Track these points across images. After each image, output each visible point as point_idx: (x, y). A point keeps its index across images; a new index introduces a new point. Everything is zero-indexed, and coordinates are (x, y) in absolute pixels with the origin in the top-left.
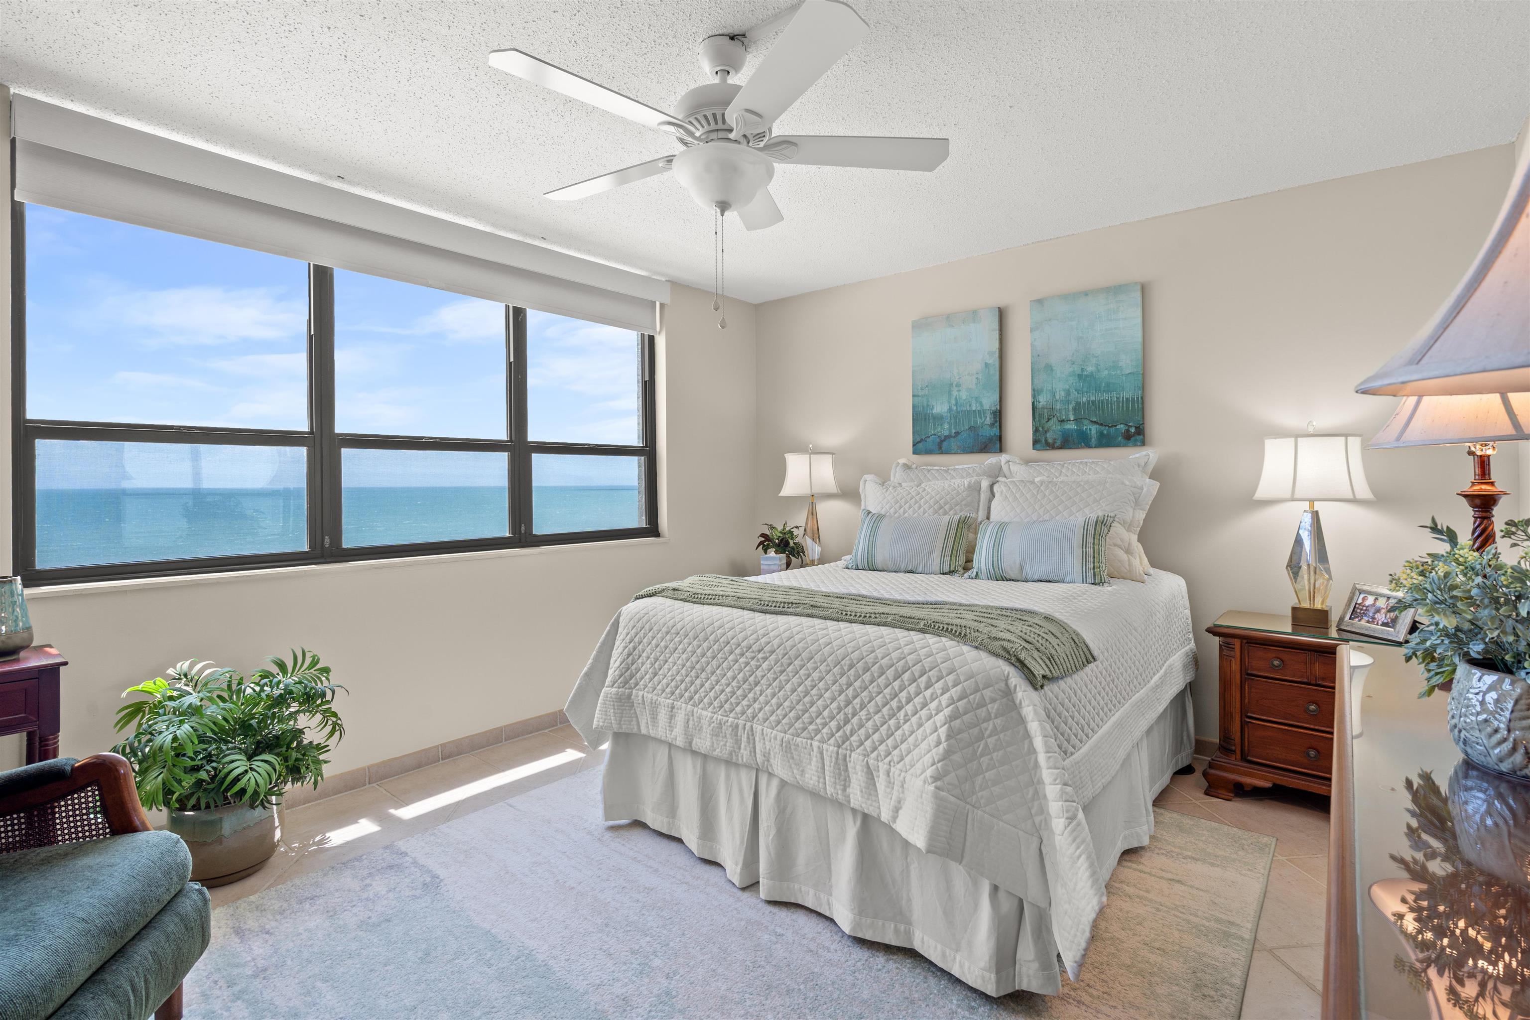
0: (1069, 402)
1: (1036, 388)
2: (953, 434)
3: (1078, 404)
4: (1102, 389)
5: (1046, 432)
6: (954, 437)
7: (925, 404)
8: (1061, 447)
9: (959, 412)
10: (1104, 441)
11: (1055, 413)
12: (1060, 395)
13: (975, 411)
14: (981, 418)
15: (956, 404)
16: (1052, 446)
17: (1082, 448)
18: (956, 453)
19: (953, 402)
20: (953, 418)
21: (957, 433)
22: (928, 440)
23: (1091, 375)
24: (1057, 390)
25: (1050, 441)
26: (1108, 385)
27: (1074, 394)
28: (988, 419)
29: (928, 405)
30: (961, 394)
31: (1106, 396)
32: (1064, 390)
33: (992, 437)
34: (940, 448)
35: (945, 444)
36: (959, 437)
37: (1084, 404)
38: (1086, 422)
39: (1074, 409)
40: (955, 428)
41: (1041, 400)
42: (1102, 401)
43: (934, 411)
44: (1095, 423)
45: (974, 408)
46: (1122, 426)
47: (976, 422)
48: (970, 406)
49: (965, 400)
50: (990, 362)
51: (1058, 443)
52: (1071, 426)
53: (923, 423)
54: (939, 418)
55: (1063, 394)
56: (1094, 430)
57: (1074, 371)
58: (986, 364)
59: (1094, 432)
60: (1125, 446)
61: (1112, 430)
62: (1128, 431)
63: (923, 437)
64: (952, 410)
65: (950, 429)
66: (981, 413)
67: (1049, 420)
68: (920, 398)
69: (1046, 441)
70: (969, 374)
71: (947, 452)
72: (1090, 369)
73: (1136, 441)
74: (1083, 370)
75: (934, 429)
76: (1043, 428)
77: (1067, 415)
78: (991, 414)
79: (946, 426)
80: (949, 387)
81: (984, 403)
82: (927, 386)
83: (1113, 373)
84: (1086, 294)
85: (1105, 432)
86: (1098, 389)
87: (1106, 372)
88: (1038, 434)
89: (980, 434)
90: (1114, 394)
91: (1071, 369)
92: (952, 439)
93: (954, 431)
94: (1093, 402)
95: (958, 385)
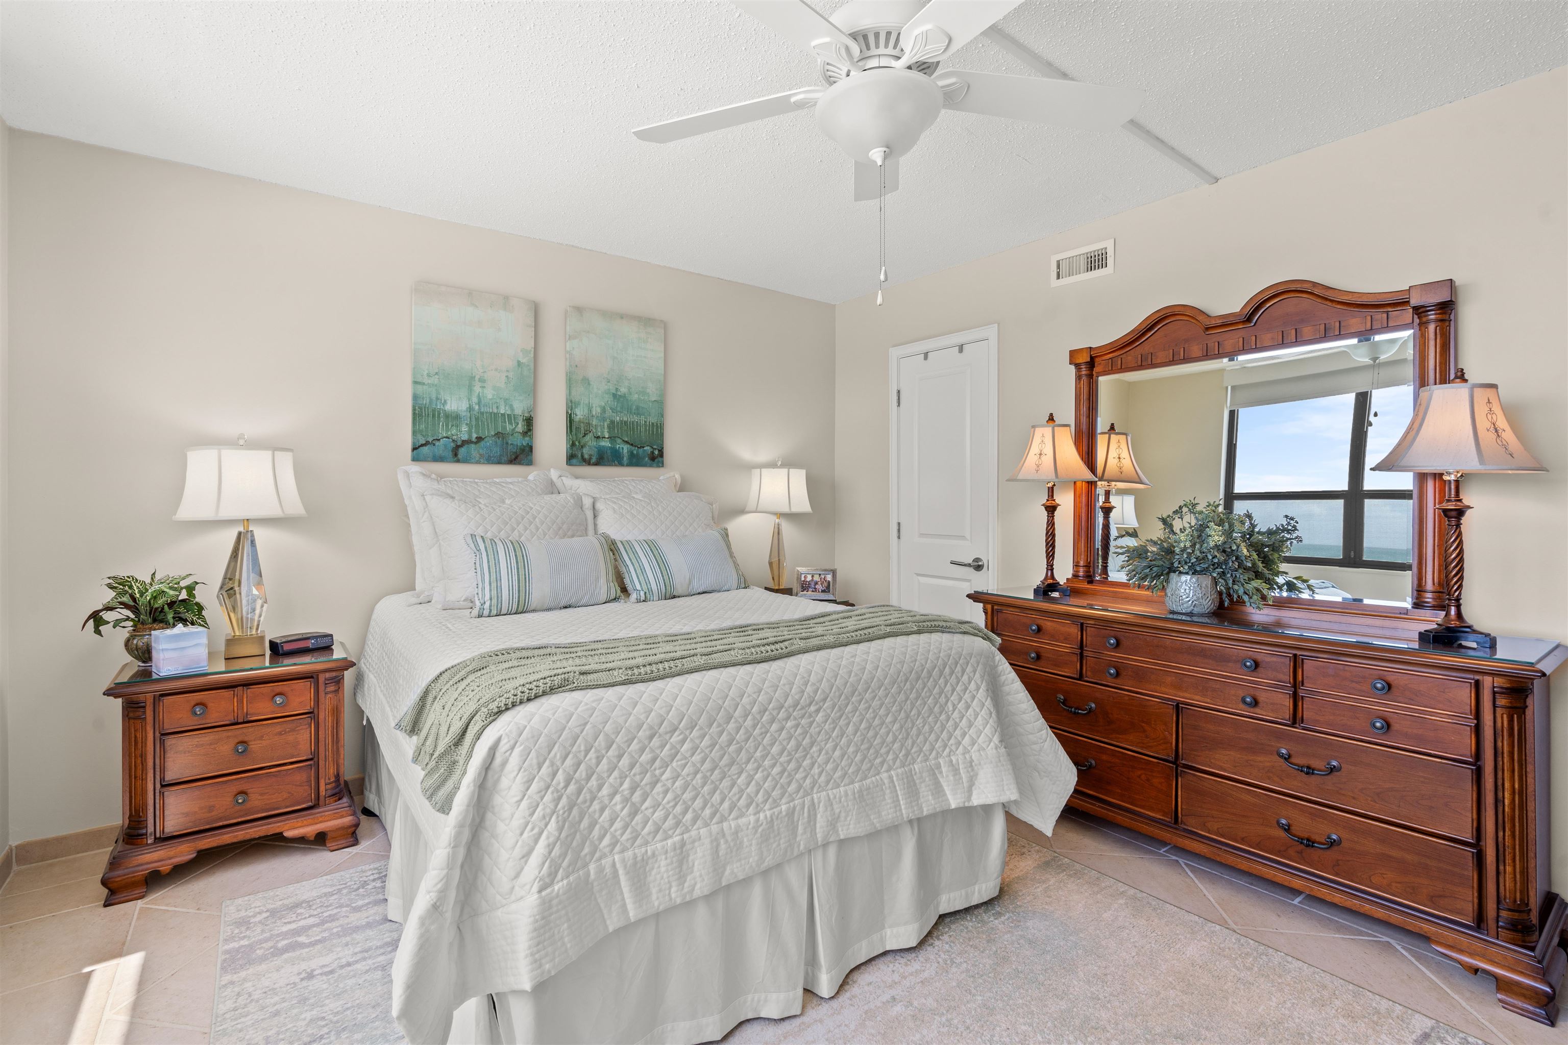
0: (604, 420)
1: (573, 400)
2: (474, 439)
3: (612, 422)
4: (633, 411)
5: (582, 447)
6: (476, 443)
7: (434, 396)
8: (597, 464)
9: (482, 413)
10: (634, 460)
11: (591, 428)
12: (596, 411)
13: (503, 415)
14: (510, 423)
15: (479, 403)
16: (587, 462)
17: (616, 465)
18: (478, 462)
19: (475, 400)
20: (473, 419)
21: (479, 439)
22: (437, 443)
23: (624, 396)
24: (594, 406)
25: (586, 456)
26: (638, 408)
27: (609, 413)
28: (520, 426)
29: (437, 399)
30: (485, 391)
31: (636, 418)
32: (600, 406)
33: (525, 446)
34: (456, 455)
35: (462, 451)
36: (482, 444)
37: (618, 423)
38: (619, 441)
39: (609, 427)
40: (477, 432)
41: (578, 413)
42: (633, 422)
43: (448, 408)
44: (627, 442)
45: (502, 411)
46: (649, 448)
47: (505, 428)
48: (497, 408)
49: (490, 399)
50: (524, 360)
51: (594, 460)
52: (606, 443)
53: (430, 419)
54: (454, 418)
55: (599, 410)
56: (625, 449)
57: (609, 389)
58: (519, 362)
59: (625, 451)
60: (651, 466)
61: (641, 450)
62: (653, 453)
63: (430, 439)
64: (474, 410)
65: (470, 433)
66: (511, 418)
67: (585, 435)
68: (425, 387)
69: (582, 456)
70: (496, 370)
71: (466, 461)
72: (623, 390)
73: (659, 462)
74: (617, 389)
75: (447, 430)
76: (579, 443)
77: (602, 432)
78: (523, 420)
79: (464, 428)
80: (470, 381)
81: (515, 406)
82: (437, 373)
83: (642, 398)
84: (622, 317)
85: (635, 452)
86: (629, 410)
87: (636, 396)
88: (574, 449)
89: (510, 442)
90: (643, 417)
91: (606, 387)
92: (473, 446)
93: (474, 436)
94: (626, 422)
95: (482, 380)
